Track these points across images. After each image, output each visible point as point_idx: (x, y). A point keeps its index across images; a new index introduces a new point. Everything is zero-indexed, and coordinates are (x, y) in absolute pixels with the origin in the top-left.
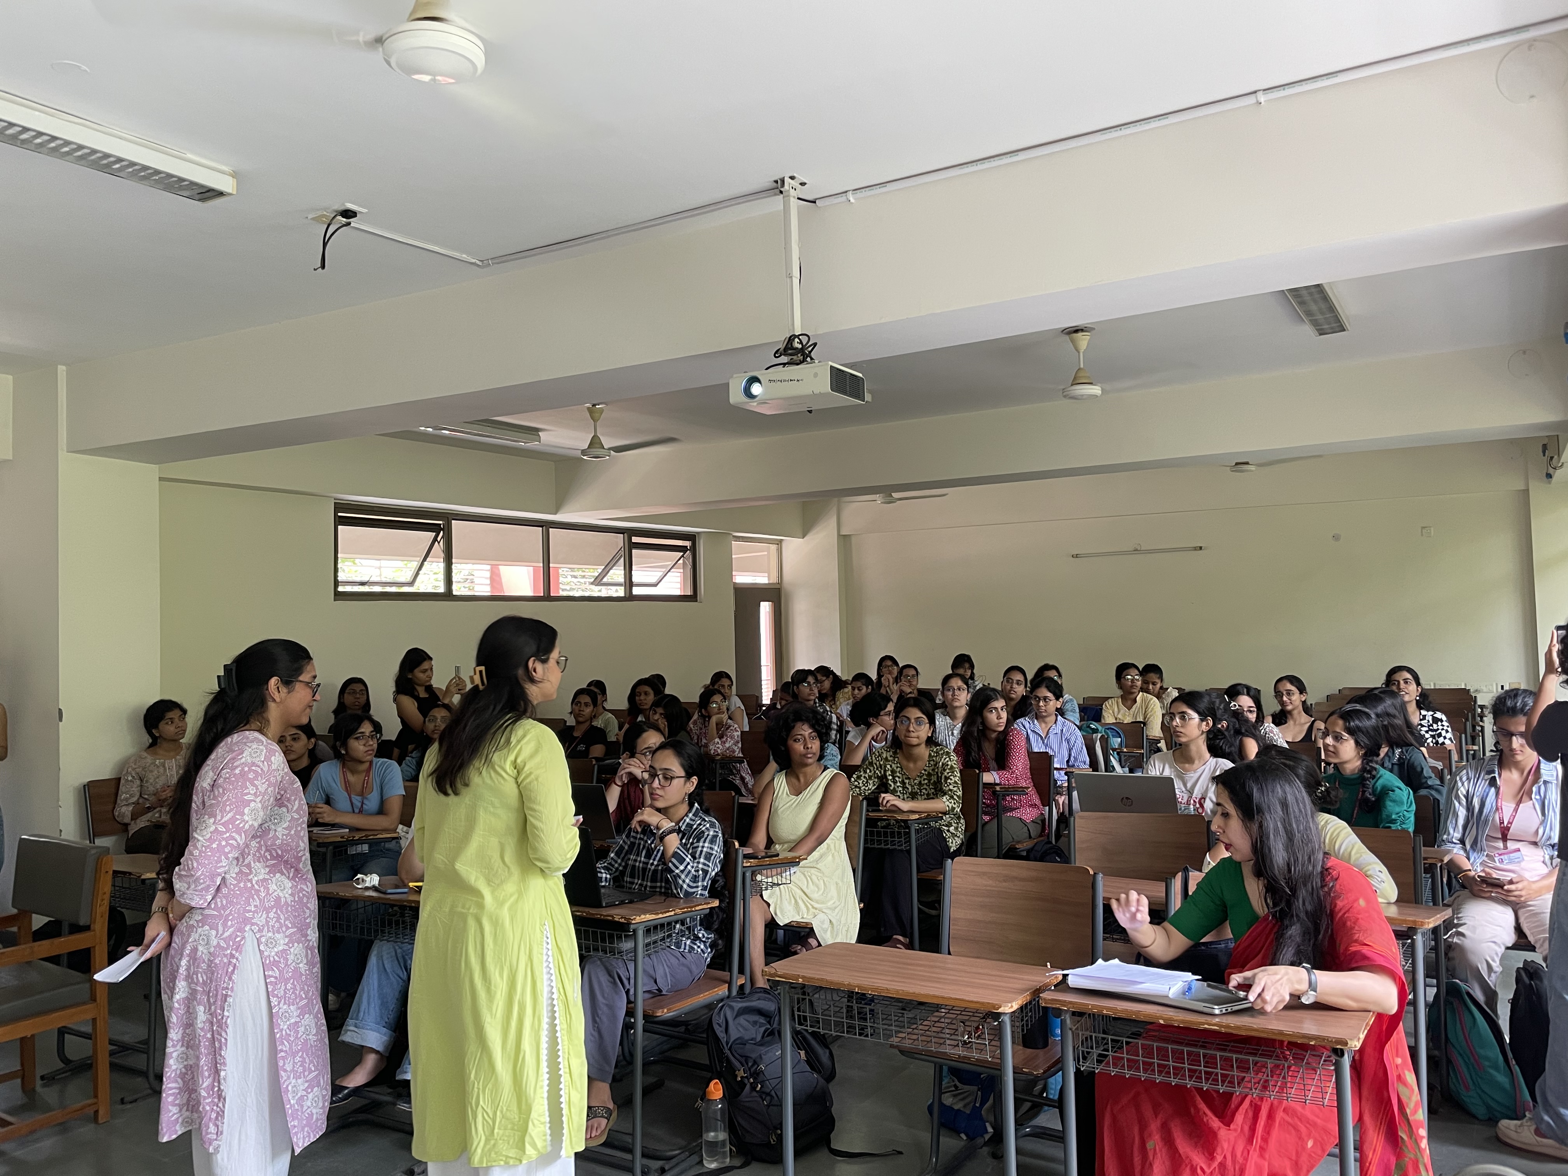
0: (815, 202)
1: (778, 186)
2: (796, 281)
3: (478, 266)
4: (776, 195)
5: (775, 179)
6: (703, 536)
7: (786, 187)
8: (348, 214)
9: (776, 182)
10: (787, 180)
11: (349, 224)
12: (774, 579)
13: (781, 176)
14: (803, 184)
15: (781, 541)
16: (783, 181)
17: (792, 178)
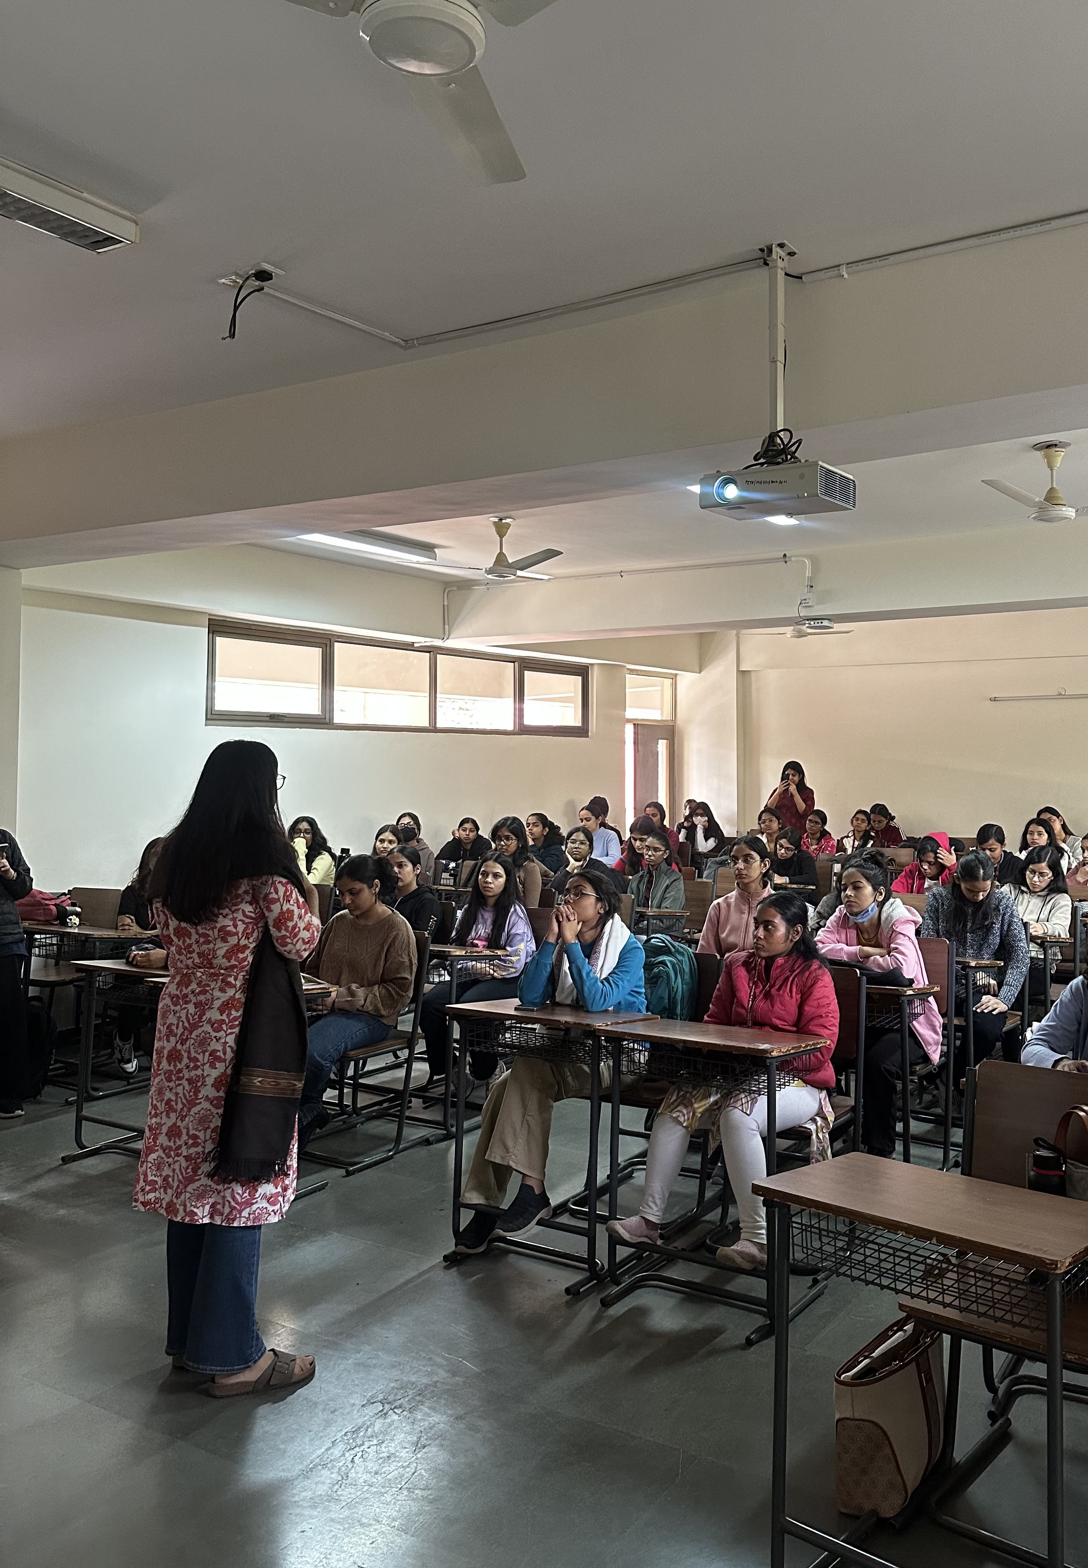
0: (801, 278)
1: (764, 257)
2: (780, 366)
3: (401, 346)
4: (759, 267)
5: (761, 247)
6: (596, 668)
7: (774, 256)
8: (263, 276)
9: (762, 250)
10: (776, 249)
11: (261, 289)
12: (667, 716)
13: (768, 243)
14: (792, 254)
15: (676, 675)
16: (770, 250)
17: (781, 246)
